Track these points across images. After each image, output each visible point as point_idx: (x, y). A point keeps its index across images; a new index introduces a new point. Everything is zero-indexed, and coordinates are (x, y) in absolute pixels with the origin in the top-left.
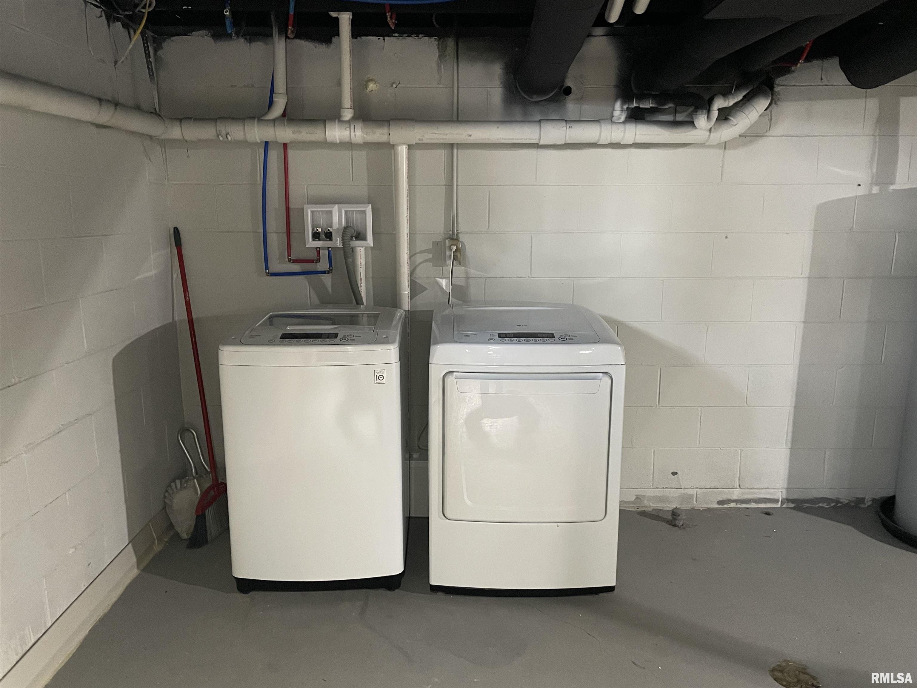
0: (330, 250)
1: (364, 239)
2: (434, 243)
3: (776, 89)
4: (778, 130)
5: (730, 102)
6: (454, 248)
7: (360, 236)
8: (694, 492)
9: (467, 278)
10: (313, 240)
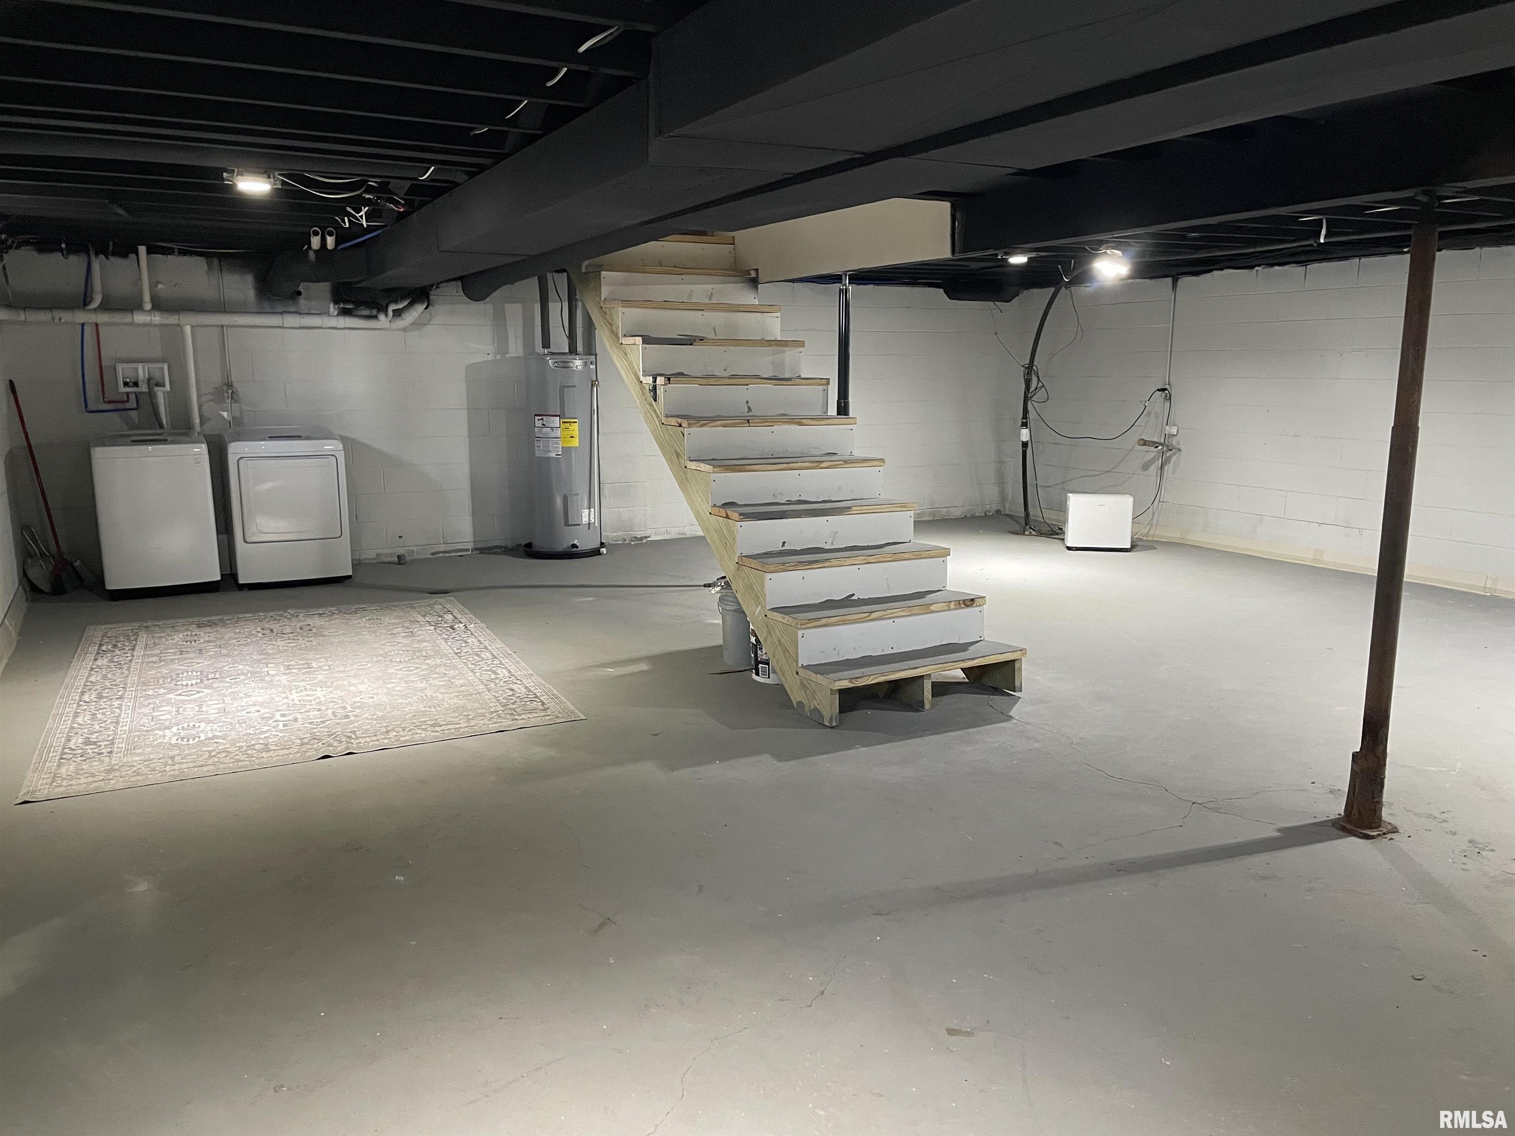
0: (137, 395)
1: (164, 386)
2: (215, 389)
3: (431, 297)
4: (435, 321)
5: (400, 306)
6: (231, 391)
7: (160, 384)
8: (415, 549)
9: (241, 412)
10: (124, 387)
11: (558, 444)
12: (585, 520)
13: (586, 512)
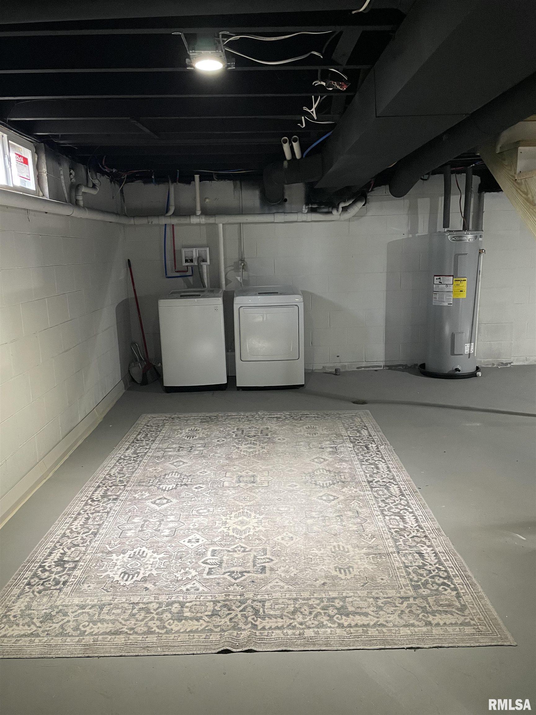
0: (192, 267)
1: (206, 261)
2: (234, 263)
3: (368, 197)
4: (370, 214)
5: (347, 204)
6: (243, 264)
7: (204, 261)
8: (346, 364)
9: (248, 276)
10: (186, 263)
11: (450, 296)
12: (467, 351)
13: (468, 345)
